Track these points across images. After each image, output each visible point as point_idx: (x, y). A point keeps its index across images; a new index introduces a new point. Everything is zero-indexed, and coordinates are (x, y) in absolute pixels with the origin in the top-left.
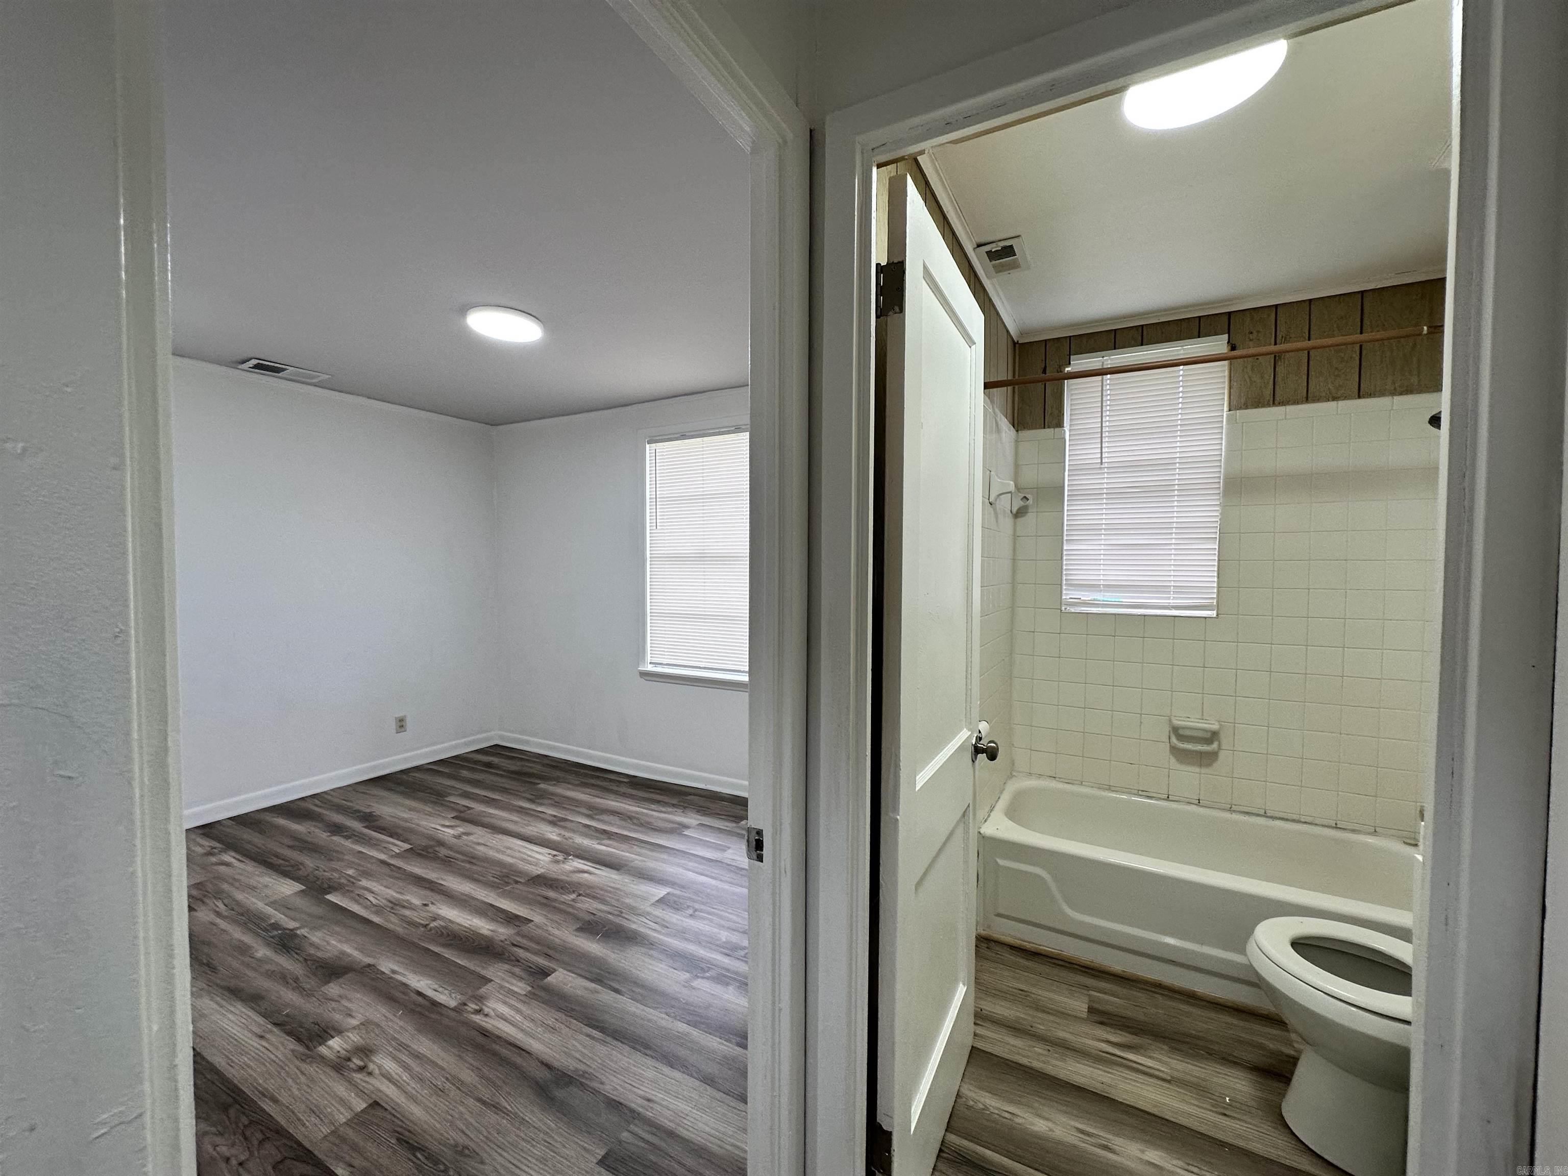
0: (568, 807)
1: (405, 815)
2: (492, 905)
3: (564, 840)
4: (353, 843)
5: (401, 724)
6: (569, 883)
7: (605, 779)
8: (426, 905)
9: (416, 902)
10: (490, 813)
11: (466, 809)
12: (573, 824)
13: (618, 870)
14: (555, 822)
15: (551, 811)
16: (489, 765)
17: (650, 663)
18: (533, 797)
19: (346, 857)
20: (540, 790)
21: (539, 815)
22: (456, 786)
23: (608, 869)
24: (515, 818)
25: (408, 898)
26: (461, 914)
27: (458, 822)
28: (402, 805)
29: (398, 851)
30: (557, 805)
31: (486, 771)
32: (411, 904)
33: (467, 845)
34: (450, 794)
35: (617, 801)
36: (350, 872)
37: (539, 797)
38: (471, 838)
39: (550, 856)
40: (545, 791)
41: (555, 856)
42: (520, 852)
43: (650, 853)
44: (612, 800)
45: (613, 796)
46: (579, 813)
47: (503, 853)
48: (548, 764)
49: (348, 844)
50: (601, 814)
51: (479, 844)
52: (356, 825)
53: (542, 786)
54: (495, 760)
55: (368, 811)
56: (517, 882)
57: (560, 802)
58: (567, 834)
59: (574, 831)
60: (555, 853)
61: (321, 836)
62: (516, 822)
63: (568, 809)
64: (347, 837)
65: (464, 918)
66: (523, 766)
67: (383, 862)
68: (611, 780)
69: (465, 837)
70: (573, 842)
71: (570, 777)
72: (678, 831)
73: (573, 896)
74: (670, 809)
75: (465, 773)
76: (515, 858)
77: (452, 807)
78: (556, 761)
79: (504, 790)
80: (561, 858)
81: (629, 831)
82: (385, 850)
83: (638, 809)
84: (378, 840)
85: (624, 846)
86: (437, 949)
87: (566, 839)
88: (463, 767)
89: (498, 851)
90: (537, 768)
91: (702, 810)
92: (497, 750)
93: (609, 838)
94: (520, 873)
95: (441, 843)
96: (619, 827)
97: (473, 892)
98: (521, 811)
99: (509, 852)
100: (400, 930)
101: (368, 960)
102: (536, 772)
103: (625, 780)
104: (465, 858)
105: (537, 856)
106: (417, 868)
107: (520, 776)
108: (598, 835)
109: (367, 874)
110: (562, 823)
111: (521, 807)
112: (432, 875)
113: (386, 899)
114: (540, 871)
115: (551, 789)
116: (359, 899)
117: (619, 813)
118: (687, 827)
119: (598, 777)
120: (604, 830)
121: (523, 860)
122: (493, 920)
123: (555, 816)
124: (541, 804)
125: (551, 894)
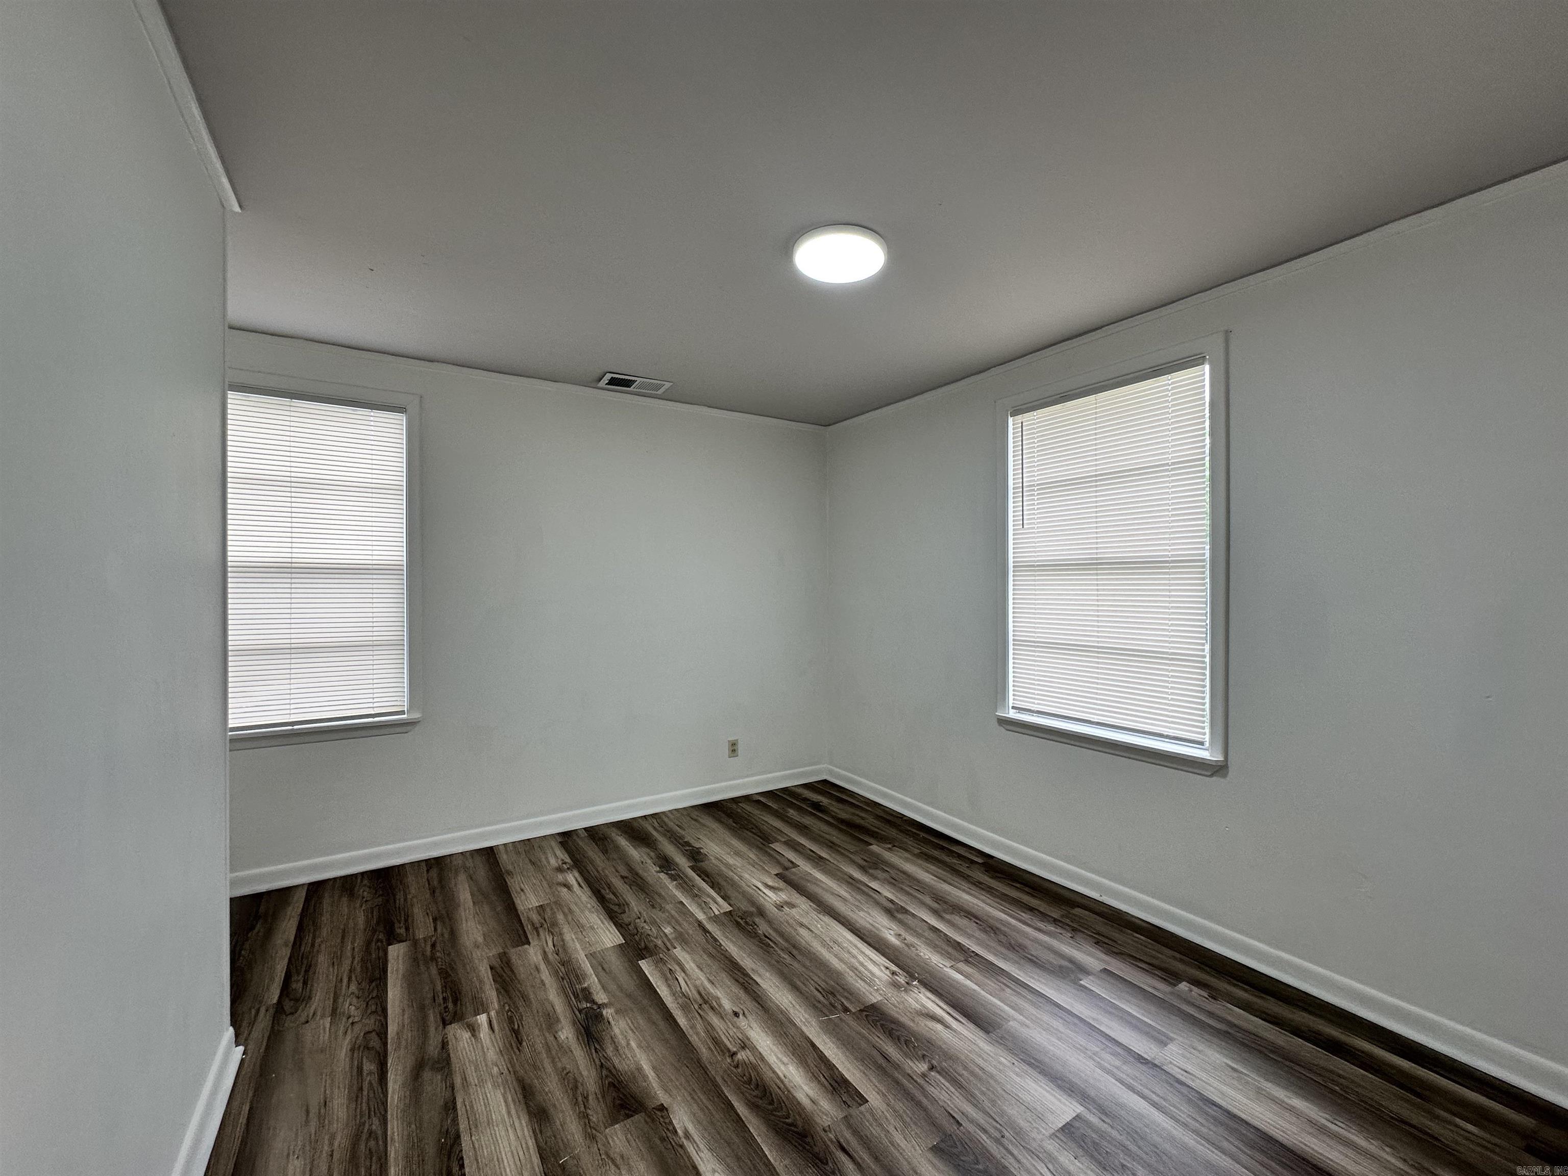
0: (907, 889)
1: (731, 861)
2: (813, 1045)
3: (906, 949)
4: (677, 887)
5: (733, 748)
6: (918, 1037)
7: (951, 853)
8: (736, 1014)
9: (727, 1005)
10: (817, 879)
11: (790, 865)
12: (915, 921)
13: (987, 1032)
14: (893, 911)
15: (887, 892)
16: (817, 806)
17: (1013, 708)
18: (864, 863)
19: (668, 907)
20: (872, 854)
21: (871, 893)
22: (782, 829)
23: (971, 1026)
24: (844, 893)
25: (719, 995)
26: (774, 1048)
27: (781, 884)
28: (729, 845)
29: (717, 913)
30: (893, 882)
31: (814, 815)
32: (720, 1005)
33: (787, 922)
34: (777, 840)
35: (971, 895)
36: (668, 930)
37: (872, 865)
38: (794, 912)
39: (888, 972)
40: (877, 856)
41: (894, 973)
42: (849, 953)
43: (1032, 1010)
44: (964, 891)
45: (965, 885)
46: (923, 904)
47: (829, 948)
48: (881, 817)
49: (671, 886)
50: (952, 913)
51: (802, 925)
52: (683, 862)
53: (875, 848)
54: (824, 801)
55: (697, 845)
56: (846, 1010)
57: (899, 880)
58: (910, 939)
59: (919, 935)
60: (894, 968)
61: (652, 872)
62: (844, 900)
63: (908, 894)
64: (673, 878)
65: (778, 1058)
66: (854, 814)
67: (700, 925)
68: (960, 856)
69: (786, 909)
70: (918, 955)
71: (909, 842)
72: (1073, 977)
73: (923, 1067)
74: (1051, 928)
75: (792, 813)
76: (845, 963)
77: (775, 858)
78: (892, 815)
79: (832, 846)
80: (901, 979)
81: (996, 955)
82: (704, 906)
83: (1003, 916)
84: (700, 889)
85: (991, 984)
86: (741, 1109)
87: (907, 945)
88: (792, 805)
89: (824, 944)
90: (869, 821)
91: (1104, 943)
92: (825, 787)
93: (967, 961)
94: (850, 993)
95: (761, 912)
96: (980, 943)
97: (792, 1011)
98: (852, 882)
99: (836, 948)
100: (705, 1053)
101: (662, 1097)
102: (866, 824)
103: (980, 860)
104: (786, 945)
105: (871, 967)
106: (734, 947)
107: (852, 828)
108: (950, 950)
109: (682, 939)
110: (899, 916)
111: (851, 877)
112: (747, 962)
113: (696, 987)
114: (875, 998)
115: (888, 856)
116: (669, 977)
117: (976, 917)
118: (1083, 970)
119: (942, 848)
120: (959, 943)
121: (853, 969)
122: (814, 1077)
123: (891, 901)
124: (875, 878)
125: (891, 1050)
